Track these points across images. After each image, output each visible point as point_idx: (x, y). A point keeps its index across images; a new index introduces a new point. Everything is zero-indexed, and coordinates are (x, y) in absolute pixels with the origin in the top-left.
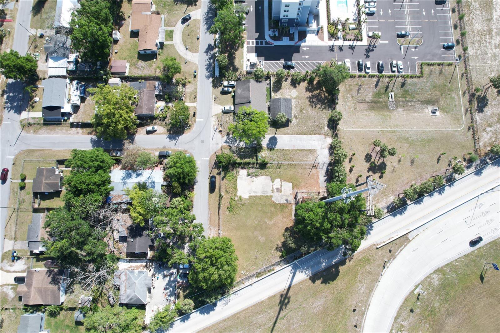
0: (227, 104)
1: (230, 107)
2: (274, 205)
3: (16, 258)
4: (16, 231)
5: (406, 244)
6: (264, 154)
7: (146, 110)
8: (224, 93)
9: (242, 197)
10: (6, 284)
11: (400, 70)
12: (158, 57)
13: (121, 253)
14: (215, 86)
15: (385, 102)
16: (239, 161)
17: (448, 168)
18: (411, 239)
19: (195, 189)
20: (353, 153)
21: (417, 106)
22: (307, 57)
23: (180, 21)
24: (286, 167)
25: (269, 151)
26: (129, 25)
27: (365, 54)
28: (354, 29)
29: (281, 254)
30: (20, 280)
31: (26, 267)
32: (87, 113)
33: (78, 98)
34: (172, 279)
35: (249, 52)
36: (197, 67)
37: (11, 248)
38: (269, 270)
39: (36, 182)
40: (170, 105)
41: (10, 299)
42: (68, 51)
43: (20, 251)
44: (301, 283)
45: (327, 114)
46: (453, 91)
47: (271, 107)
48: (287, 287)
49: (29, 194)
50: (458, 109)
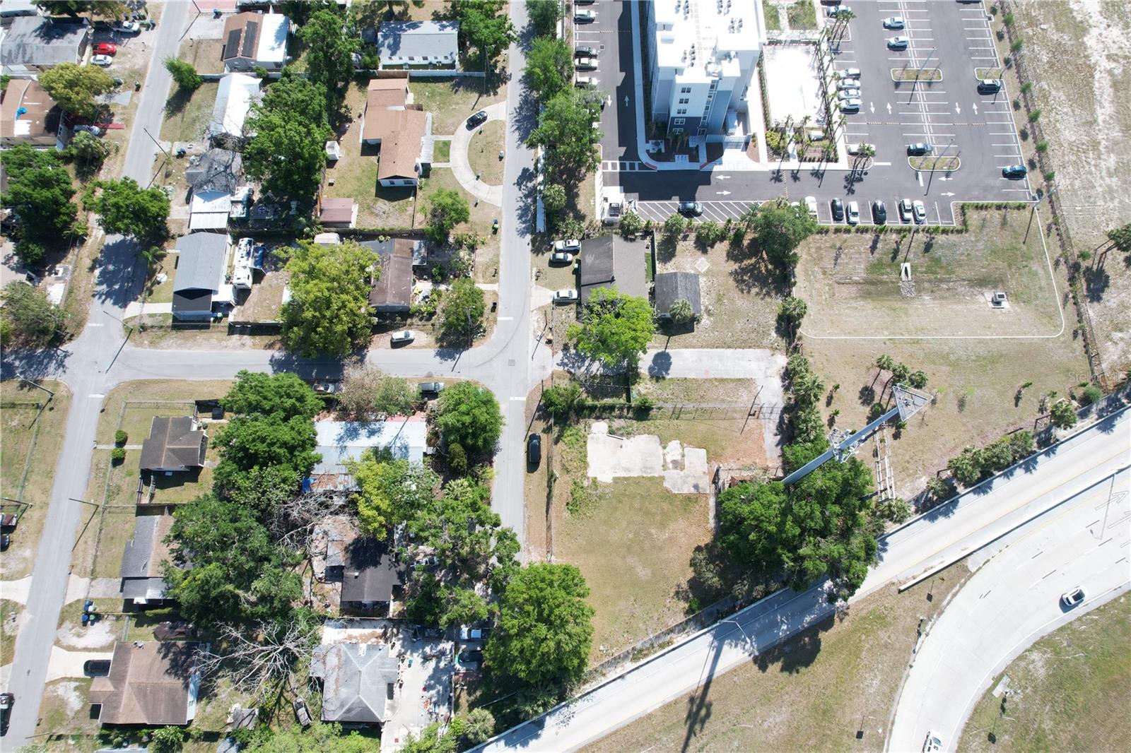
0: (562, 286)
1: (569, 291)
2: (668, 496)
3: (92, 617)
4: (96, 557)
5: (963, 580)
6: (643, 389)
7: (394, 296)
8: (555, 263)
9: (599, 479)
10: (63, 679)
11: (921, 218)
12: (419, 193)
13: (327, 606)
14: (538, 248)
15: (893, 282)
16: (590, 402)
17: (1039, 415)
18: (973, 570)
19: (494, 464)
20: (834, 384)
21: (961, 289)
22: (726, 193)
23: (465, 123)
24: (691, 416)
25: (654, 381)
26: (359, 131)
27: (845, 187)
28: (818, 140)
29: (687, 605)
30: (96, 668)
31: (113, 637)
32: (265, 304)
33: (248, 272)
34: (442, 665)
35: (605, 184)
36: (500, 213)
37: (81, 595)
38: (661, 643)
39: (150, 447)
40: (443, 287)
41: (71, 714)
42: (233, 181)
43: (101, 601)
44: (734, 671)
45: (775, 304)
46: (1032, 259)
47: (657, 291)
48: (703, 682)
49: (130, 474)
50: (1047, 295)
